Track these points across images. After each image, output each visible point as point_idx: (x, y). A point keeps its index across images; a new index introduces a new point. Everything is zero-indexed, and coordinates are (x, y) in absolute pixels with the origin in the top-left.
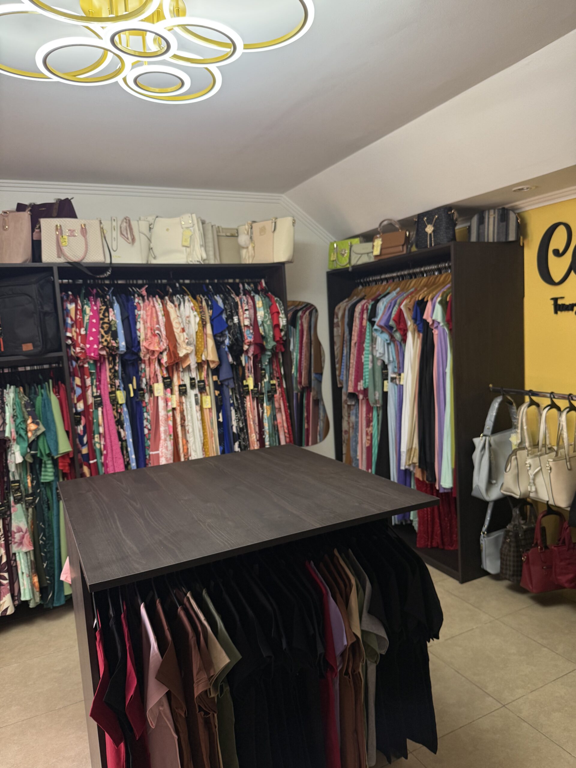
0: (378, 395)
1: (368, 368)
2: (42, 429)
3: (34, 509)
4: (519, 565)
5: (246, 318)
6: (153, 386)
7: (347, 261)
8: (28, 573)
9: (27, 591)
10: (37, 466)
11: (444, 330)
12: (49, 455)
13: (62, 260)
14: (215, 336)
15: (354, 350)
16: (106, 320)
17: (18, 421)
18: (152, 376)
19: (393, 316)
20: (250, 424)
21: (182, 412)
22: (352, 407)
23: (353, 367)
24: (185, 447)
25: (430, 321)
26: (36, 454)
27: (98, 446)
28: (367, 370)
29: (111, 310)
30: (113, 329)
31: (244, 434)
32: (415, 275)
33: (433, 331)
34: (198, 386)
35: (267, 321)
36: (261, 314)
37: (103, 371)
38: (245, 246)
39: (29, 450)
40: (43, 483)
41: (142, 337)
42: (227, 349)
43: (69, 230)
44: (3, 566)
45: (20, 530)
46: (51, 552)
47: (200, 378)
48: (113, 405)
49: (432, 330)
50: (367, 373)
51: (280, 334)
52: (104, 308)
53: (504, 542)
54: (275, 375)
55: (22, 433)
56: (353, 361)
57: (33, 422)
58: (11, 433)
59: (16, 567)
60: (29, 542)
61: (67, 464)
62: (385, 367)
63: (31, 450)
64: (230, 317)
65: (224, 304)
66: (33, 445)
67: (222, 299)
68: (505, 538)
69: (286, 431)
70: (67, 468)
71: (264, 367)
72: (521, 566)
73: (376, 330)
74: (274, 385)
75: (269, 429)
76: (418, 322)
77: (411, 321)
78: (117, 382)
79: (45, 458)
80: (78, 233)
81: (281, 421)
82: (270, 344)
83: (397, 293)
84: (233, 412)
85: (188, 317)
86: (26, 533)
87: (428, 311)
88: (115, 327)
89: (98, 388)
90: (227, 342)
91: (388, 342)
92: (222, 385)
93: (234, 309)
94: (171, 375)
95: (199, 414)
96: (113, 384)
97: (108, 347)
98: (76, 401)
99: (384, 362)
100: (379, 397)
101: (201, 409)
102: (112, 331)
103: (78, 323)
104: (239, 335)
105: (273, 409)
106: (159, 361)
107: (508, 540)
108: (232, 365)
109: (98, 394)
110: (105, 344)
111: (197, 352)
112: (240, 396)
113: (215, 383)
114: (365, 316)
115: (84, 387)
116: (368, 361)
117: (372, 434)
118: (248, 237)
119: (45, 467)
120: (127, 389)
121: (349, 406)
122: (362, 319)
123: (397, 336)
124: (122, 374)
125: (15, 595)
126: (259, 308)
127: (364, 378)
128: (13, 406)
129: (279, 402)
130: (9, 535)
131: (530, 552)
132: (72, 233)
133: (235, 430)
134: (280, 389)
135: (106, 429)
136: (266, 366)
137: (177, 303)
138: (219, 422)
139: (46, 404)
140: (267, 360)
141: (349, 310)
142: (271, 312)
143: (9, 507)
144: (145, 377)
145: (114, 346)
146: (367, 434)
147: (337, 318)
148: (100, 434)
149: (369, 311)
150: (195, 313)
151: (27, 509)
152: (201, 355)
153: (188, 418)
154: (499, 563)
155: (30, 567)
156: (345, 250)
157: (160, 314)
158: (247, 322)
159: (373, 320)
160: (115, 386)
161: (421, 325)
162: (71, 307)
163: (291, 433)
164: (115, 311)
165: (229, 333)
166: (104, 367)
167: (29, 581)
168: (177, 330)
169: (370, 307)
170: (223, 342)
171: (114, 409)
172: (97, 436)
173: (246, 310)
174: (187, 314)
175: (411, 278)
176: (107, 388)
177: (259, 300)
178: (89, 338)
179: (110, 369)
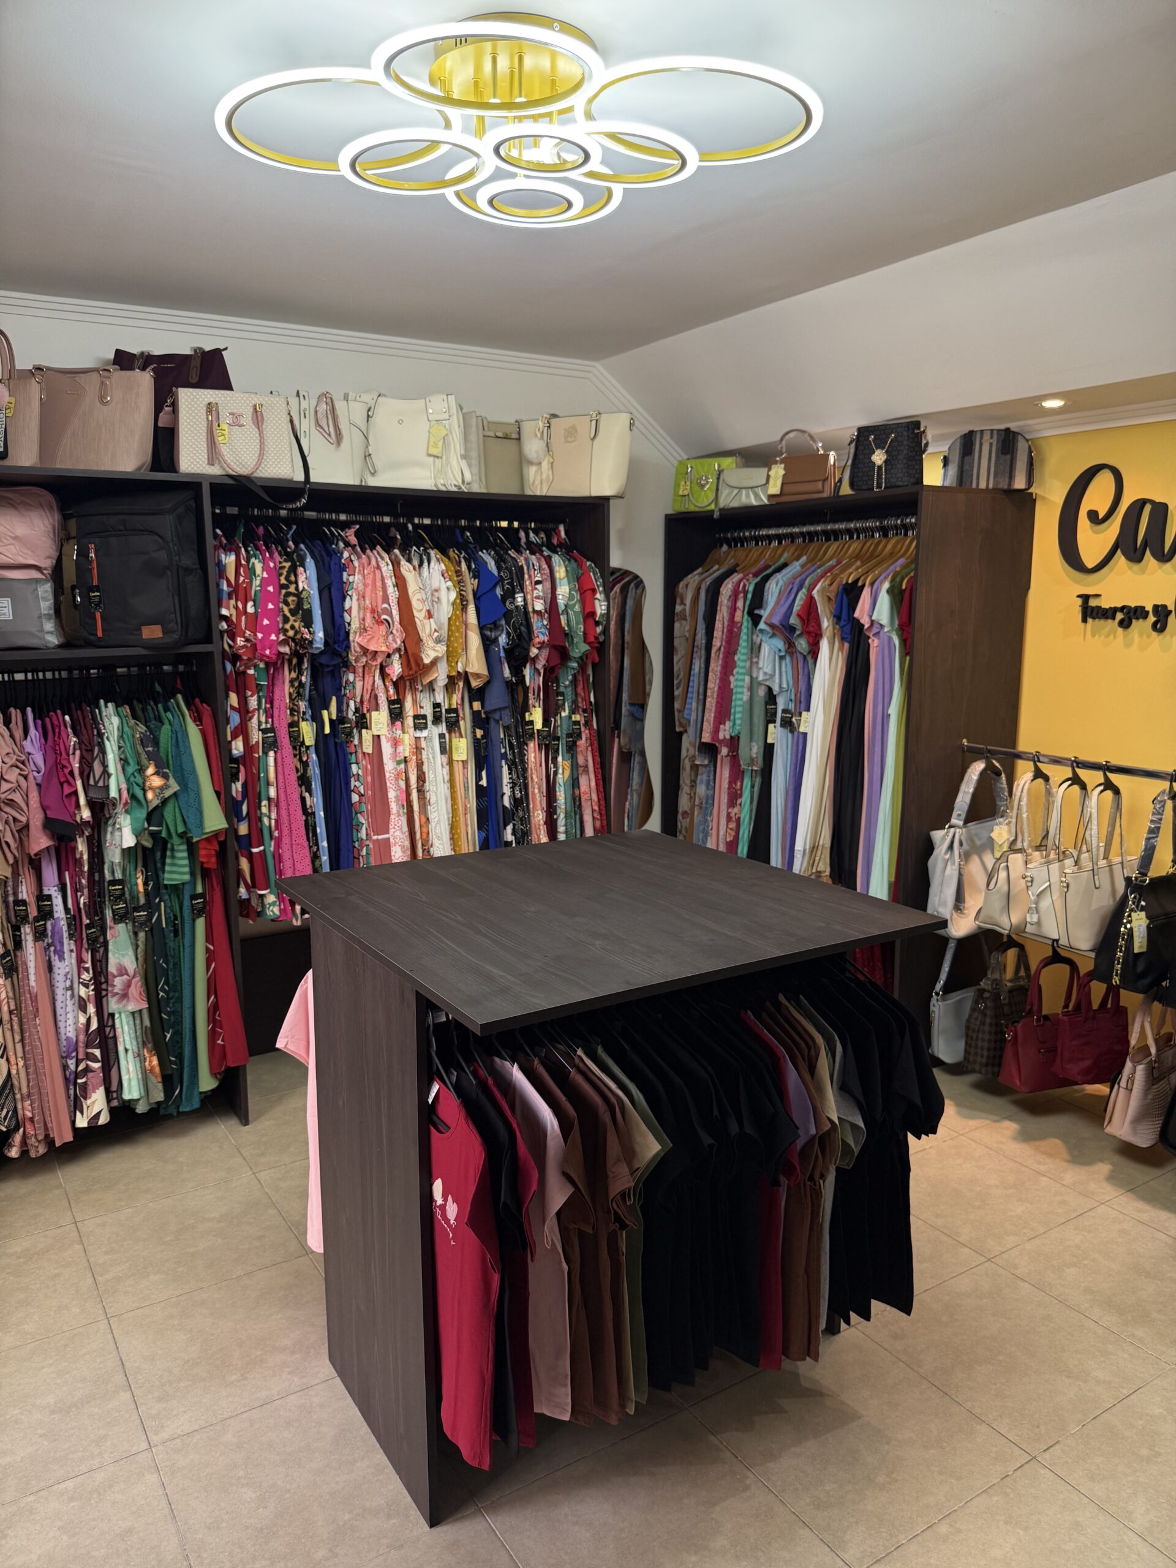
0: (756, 750)
1: (741, 699)
2: (174, 787)
3: (149, 933)
4: (999, 1045)
5: (538, 598)
6: (368, 715)
7: (712, 496)
8: (136, 1049)
9: (134, 1083)
10: (158, 855)
11: (890, 639)
12: (181, 836)
13: (215, 470)
14: (482, 628)
15: (716, 666)
16: (292, 589)
17: (130, 769)
18: (366, 697)
19: (797, 608)
20: (533, 793)
21: (420, 765)
22: (701, 769)
23: (712, 696)
24: (425, 830)
25: (865, 621)
26: (160, 832)
27: (266, 820)
28: (739, 703)
29: (301, 569)
30: (306, 606)
31: (523, 810)
32: (836, 535)
33: (870, 641)
34: (446, 718)
35: (574, 605)
36: (563, 591)
37: (278, 683)
38: (536, 461)
39: (146, 825)
40: (166, 886)
41: (355, 626)
42: (502, 654)
43: (231, 414)
44: (92, 1036)
45: (122, 971)
46: (177, 1014)
47: (450, 704)
48: (294, 748)
49: (869, 638)
50: (739, 709)
51: (595, 631)
52: (287, 565)
53: (973, 1010)
54: (580, 705)
55: (139, 793)
56: (713, 685)
57: (157, 773)
58: (120, 791)
59: (115, 1038)
60: (140, 994)
61: (213, 852)
62: (771, 698)
63: (149, 826)
64: (510, 594)
65: (499, 568)
66: (154, 815)
67: (493, 558)
68: (976, 1002)
69: (596, 808)
70: (214, 860)
71: (562, 689)
72: (1002, 1049)
73: (761, 631)
74: (577, 723)
75: (566, 803)
76: (842, 623)
77: (828, 621)
78: (303, 705)
79: (176, 840)
80: (247, 419)
81: (587, 790)
82: (580, 649)
83: (802, 566)
84: (505, 769)
85: (436, 591)
86: (134, 977)
87: (863, 605)
88: (309, 603)
89: (269, 714)
90: (503, 640)
91: (782, 654)
92: (488, 718)
93: (516, 580)
94: (401, 697)
95: (446, 770)
96: (296, 708)
97: (293, 639)
98: (229, 738)
99: (770, 689)
100: (757, 753)
101: (450, 762)
102: (303, 610)
103: (239, 592)
104: (523, 628)
105: (575, 767)
106: (382, 668)
107: (981, 1006)
108: (508, 684)
109: (269, 726)
110: (291, 633)
111: (451, 656)
112: (517, 741)
113: (475, 715)
114: (740, 604)
115: (244, 711)
116: (742, 687)
117: (738, 821)
118: (542, 444)
119: (173, 857)
120: (317, 719)
121: (695, 768)
122: (733, 609)
123: (801, 644)
124: (310, 690)
125: (112, 1089)
126: (560, 579)
127: (732, 717)
128: (119, 742)
129: (586, 756)
130: (103, 980)
131: (1019, 1026)
132: (236, 421)
133: (506, 802)
134: (587, 731)
135: (281, 792)
136: (566, 687)
137: (416, 562)
138: (479, 788)
139: (180, 740)
140: (570, 677)
141: (707, 591)
142: (580, 589)
143: (103, 929)
144: (354, 697)
145: (306, 639)
146: (729, 818)
147: (682, 603)
148: (269, 799)
149: (749, 596)
150: (450, 583)
151: (136, 934)
152: (457, 662)
153: (430, 777)
154: (961, 1045)
155: (140, 1040)
156: (707, 478)
157: (390, 582)
158: (539, 606)
159: (756, 612)
160: (298, 712)
161: (847, 629)
162: (229, 560)
163: (603, 812)
164: (308, 572)
165: (508, 623)
166: (281, 675)
167: (138, 1065)
168: (419, 615)
169: (751, 588)
170: (496, 640)
171: (295, 756)
172: (264, 803)
173: (538, 583)
174: (435, 585)
175: (828, 539)
176: (283, 718)
177: (559, 566)
178: (263, 620)
179: (292, 681)
